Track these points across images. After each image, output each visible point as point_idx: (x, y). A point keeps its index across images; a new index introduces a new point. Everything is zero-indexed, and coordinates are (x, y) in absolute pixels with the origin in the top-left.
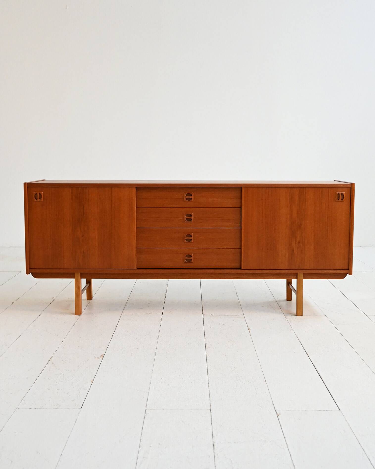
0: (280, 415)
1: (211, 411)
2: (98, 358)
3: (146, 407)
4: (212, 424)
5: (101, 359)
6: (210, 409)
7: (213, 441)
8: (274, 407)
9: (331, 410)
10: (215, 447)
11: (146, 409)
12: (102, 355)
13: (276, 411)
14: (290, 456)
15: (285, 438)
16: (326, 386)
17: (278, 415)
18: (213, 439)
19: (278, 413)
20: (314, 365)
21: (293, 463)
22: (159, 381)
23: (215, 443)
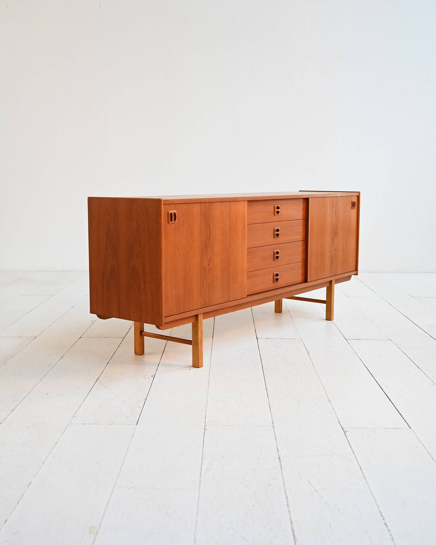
0: (347, 432)
1: (274, 427)
2: (148, 378)
3: (205, 424)
4: (276, 439)
5: (152, 379)
6: (272, 426)
7: (278, 455)
8: (340, 424)
9: (401, 429)
10: (281, 460)
11: (205, 426)
12: (152, 376)
13: (342, 428)
14: (360, 469)
15: (354, 453)
16: (395, 406)
17: (345, 432)
18: (278, 453)
19: (345, 430)
20: (381, 386)
21: (364, 475)
22: (216, 400)
23: (281, 456)
